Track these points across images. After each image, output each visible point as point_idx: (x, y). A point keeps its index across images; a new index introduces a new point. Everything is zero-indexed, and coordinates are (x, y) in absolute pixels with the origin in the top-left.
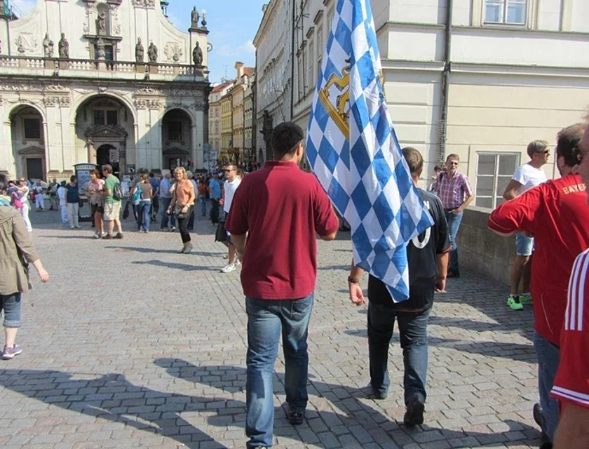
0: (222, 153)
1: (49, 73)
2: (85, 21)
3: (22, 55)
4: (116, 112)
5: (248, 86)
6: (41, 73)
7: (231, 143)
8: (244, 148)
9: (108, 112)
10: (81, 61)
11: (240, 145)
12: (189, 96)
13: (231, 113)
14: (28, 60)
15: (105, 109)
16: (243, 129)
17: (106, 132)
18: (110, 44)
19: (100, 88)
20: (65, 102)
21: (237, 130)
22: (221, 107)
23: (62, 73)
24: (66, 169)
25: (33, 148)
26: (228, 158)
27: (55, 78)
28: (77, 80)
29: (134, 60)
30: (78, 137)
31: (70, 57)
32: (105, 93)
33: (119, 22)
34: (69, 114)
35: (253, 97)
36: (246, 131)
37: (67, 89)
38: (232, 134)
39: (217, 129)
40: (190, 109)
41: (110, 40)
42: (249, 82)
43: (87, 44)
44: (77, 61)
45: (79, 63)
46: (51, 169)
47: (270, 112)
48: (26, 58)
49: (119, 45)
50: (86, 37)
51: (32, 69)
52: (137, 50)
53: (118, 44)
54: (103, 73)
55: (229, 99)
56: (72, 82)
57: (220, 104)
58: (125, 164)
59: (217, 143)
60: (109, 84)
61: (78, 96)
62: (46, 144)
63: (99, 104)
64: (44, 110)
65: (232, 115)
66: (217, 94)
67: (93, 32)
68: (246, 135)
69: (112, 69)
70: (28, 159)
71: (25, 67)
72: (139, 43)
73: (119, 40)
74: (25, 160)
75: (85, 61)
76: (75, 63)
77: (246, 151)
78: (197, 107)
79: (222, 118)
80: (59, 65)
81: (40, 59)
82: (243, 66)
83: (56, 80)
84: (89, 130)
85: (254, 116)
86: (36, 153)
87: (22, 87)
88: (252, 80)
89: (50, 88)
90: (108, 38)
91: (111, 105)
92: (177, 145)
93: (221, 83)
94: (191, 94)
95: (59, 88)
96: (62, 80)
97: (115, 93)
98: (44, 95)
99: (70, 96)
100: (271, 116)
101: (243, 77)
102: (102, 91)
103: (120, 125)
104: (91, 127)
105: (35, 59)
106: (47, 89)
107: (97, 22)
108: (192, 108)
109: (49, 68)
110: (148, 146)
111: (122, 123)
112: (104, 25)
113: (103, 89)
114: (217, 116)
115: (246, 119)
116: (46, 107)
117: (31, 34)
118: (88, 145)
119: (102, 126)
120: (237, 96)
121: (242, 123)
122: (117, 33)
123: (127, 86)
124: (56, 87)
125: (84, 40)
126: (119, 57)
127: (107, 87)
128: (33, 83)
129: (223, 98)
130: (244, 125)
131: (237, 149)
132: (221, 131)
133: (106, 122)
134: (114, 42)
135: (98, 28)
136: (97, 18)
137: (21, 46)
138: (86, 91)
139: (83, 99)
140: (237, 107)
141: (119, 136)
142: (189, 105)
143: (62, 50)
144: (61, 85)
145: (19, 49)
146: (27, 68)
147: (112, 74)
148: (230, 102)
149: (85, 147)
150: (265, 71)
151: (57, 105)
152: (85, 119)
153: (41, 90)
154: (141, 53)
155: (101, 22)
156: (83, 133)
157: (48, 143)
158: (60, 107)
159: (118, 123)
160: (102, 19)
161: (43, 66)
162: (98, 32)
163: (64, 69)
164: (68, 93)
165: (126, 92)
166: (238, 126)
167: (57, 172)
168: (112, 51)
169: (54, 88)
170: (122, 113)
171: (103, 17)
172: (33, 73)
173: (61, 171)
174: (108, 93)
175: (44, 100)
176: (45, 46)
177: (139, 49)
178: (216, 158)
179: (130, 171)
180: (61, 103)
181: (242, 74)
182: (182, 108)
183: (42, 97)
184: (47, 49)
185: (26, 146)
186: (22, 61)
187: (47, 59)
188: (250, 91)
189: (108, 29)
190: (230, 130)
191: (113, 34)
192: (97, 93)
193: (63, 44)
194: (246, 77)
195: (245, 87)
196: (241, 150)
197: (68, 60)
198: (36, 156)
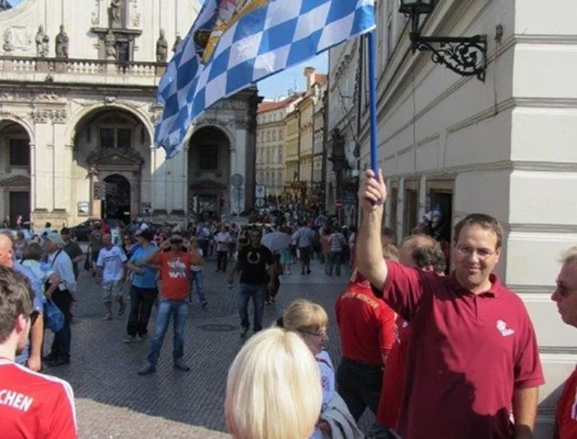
0: (285, 187)
1: (41, 77)
2: (95, 9)
3: (8, 54)
4: (129, 131)
5: (319, 98)
6: (30, 77)
7: (297, 174)
8: (313, 182)
9: (118, 130)
10: (84, 61)
11: (309, 178)
12: (228, 109)
13: (297, 135)
14: (15, 61)
15: (116, 127)
16: (312, 156)
17: (115, 158)
18: (126, 40)
19: (107, 98)
20: (60, 117)
21: (305, 158)
22: (286, 127)
23: (57, 78)
24: (57, 207)
25: (20, 178)
26: (293, 194)
27: (50, 84)
28: (76, 88)
29: (155, 60)
30: (79, 164)
31: (70, 57)
32: (113, 104)
33: (139, 10)
34: (65, 133)
35: (324, 112)
36: (315, 158)
37: (63, 100)
38: (299, 162)
39: (280, 156)
40: (228, 126)
41: (126, 34)
42: (320, 92)
43: (95, 40)
44: (78, 61)
45: (81, 64)
46: (38, 207)
47: (342, 131)
48: (12, 59)
49: (138, 41)
50: (94, 32)
51: (19, 73)
52: (158, 46)
53: (136, 39)
54: (112, 77)
55: (296, 117)
56: (70, 90)
57: (286, 124)
58: (139, 201)
59: (280, 174)
60: (119, 92)
61: (77, 108)
62: (33, 173)
63: (108, 120)
64: (32, 127)
65: (299, 138)
66: (282, 110)
67: (104, 24)
68: (315, 163)
69: (124, 72)
70: (11, 193)
71: (11, 70)
72: (162, 37)
73: (137, 34)
74: (8, 194)
75: (90, 62)
76: (75, 64)
77: (315, 185)
78: (239, 123)
79: (288, 142)
80: (54, 67)
81: (31, 60)
82: (315, 72)
83: (49, 87)
84: (93, 155)
85: (325, 138)
86: (21, 185)
87: (6, 97)
88: (324, 89)
89: (40, 98)
90: (124, 31)
91: (124, 121)
92: (210, 176)
93: (287, 97)
94: (230, 106)
95: (53, 97)
96: (57, 87)
97: (127, 105)
98: (33, 107)
99: (66, 108)
100: (343, 137)
101: (313, 86)
102: (110, 102)
103: (134, 149)
104: (96, 151)
105: (25, 59)
106: (37, 99)
107: (110, 11)
108: (231, 125)
109: (42, 72)
110: (169, 178)
111: (137, 146)
112: (119, 15)
113: (111, 99)
114: (281, 138)
115: (316, 142)
116: (34, 123)
117: (24, 27)
118: (90, 176)
119: (110, 149)
120: (306, 112)
121: (311, 147)
122: (135, 25)
123: (143, 96)
124: (49, 96)
125: (93, 34)
126: (137, 56)
127: (116, 96)
128: (19, 92)
129: (289, 115)
130: (313, 150)
131: (304, 183)
132: (285, 159)
133: (116, 145)
134: (131, 37)
135: (112, 18)
136: (109, 6)
137: (7, 42)
138: (89, 102)
139: (84, 113)
140: (306, 126)
141: (132, 163)
142: (227, 121)
143: (60, 47)
144: (55, 93)
145: (4, 46)
146: (14, 72)
147: (124, 79)
148: (297, 120)
149: (87, 178)
150: (337, 74)
151: (49, 121)
152: (89, 140)
153: (29, 101)
154: (164, 50)
155: (114, 12)
156: (85, 159)
157: (35, 171)
158: (53, 124)
159: (132, 146)
160: (116, 7)
161: (34, 69)
162: (110, 24)
163: (61, 72)
164: (64, 104)
165: (141, 104)
166: (306, 151)
167: (44, 210)
168: (127, 49)
169: (46, 97)
170: (138, 132)
171: (118, 4)
172: (21, 78)
173: (50, 209)
174: (117, 105)
175: (32, 113)
176: (38, 43)
177: (161, 45)
178: (263, 196)
179: (144, 212)
180: (55, 118)
181: (312, 82)
182: (217, 125)
183: (30, 110)
184: (40, 46)
185: (10, 176)
186: (8, 62)
187: (40, 59)
188: (321, 105)
189: (124, 20)
190: (296, 158)
191: (130, 26)
192: (101, 105)
193: (62, 40)
194: (316, 86)
195: (315, 99)
196: (309, 185)
197: (67, 61)
198: (22, 188)
